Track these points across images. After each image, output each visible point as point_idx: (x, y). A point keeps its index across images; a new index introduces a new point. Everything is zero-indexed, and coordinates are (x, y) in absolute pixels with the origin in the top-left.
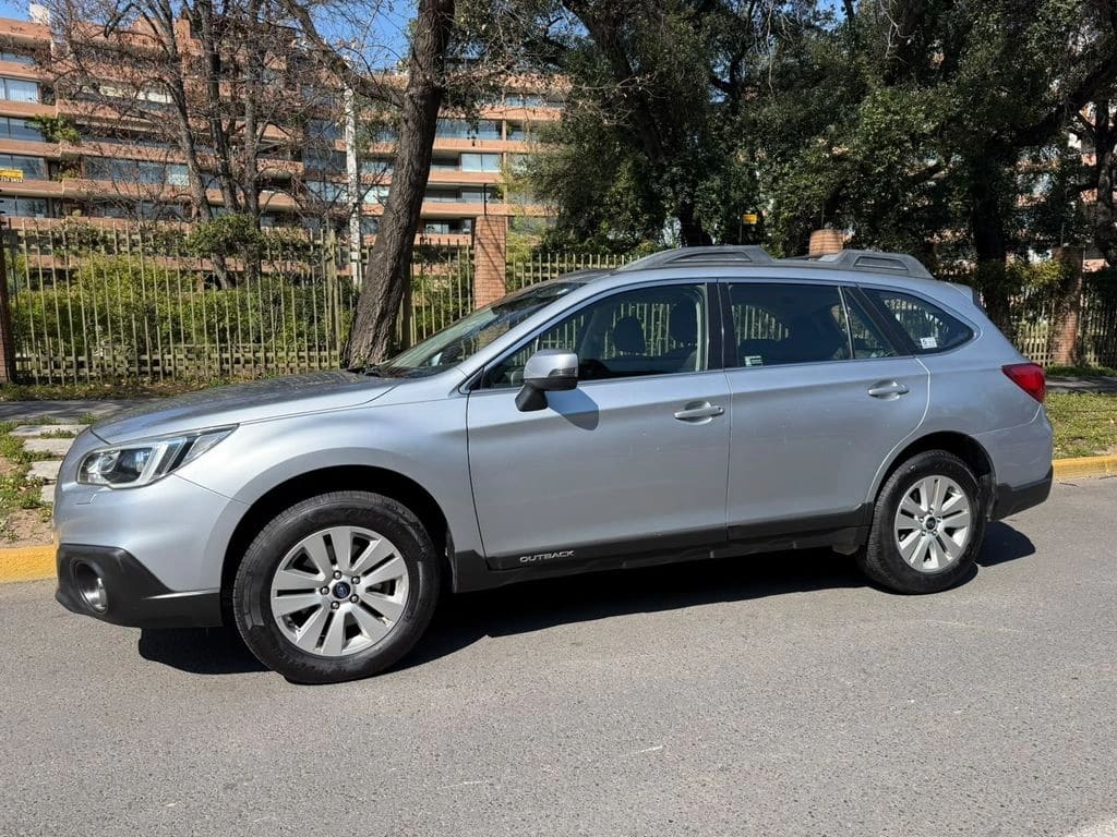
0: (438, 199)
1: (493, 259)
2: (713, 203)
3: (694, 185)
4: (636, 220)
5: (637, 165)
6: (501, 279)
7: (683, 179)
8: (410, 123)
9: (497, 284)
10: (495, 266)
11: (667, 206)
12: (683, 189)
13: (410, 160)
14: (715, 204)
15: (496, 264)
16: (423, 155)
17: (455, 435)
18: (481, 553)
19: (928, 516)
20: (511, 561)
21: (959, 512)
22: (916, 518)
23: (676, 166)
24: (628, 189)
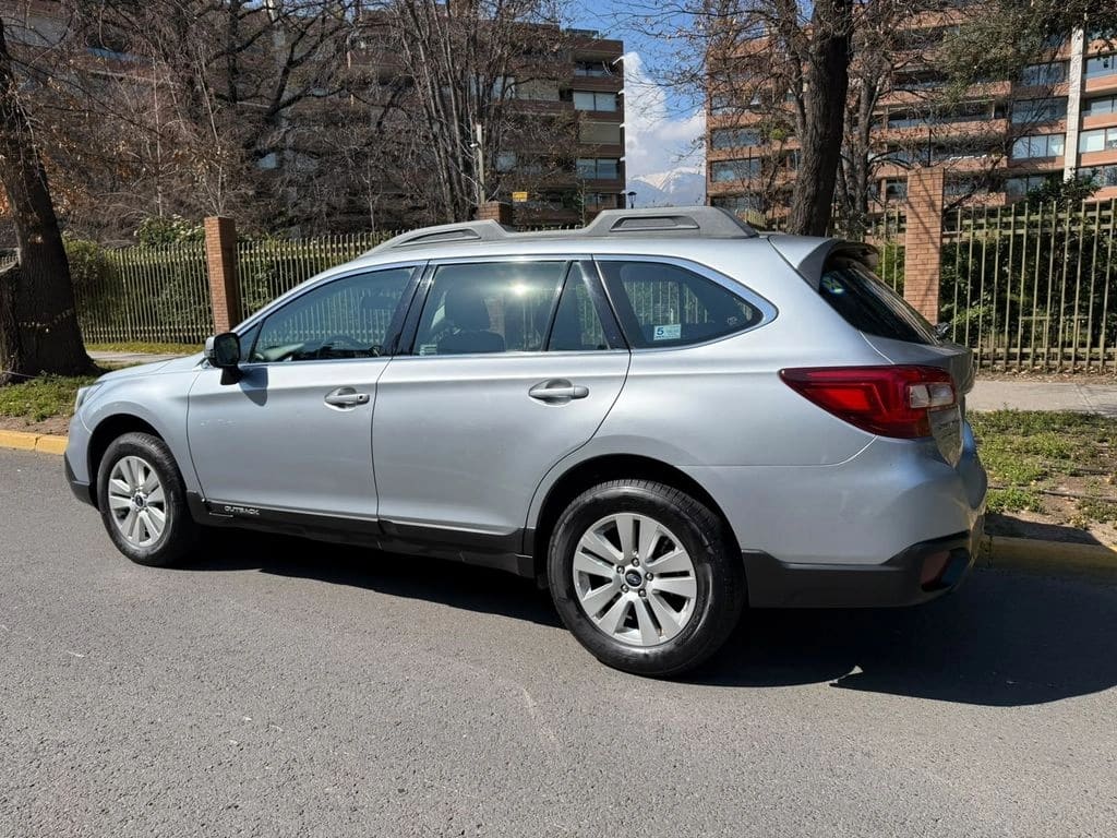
1: (924, 220)
6: (934, 243)
9: (928, 249)
10: (925, 228)
13: (814, 123)
15: (928, 225)
16: (828, 115)
17: (182, 400)
18: (203, 497)
19: (630, 567)
20: (221, 508)
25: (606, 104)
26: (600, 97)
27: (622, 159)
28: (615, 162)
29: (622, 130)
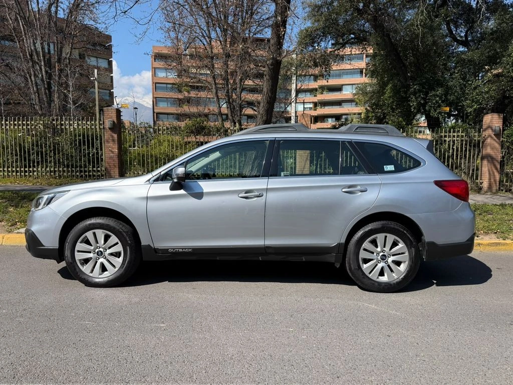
0: (331, 107)
2: (437, 102)
3: (427, 94)
4: (393, 112)
5: (395, 86)
7: (420, 91)
8: (267, 76)
11: (411, 105)
12: (420, 96)
14: (438, 103)
17: (142, 198)
18: (153, 246)
19: (382, 254)
20: (165, 251)
21: (402, 253)
22: (375, 254)
23: (416, 85)
24: (390, 97)
25: (103, 64)
26: (100, 60)
27: (111, 91)
28: (109, 91)
29: (112, 77)
